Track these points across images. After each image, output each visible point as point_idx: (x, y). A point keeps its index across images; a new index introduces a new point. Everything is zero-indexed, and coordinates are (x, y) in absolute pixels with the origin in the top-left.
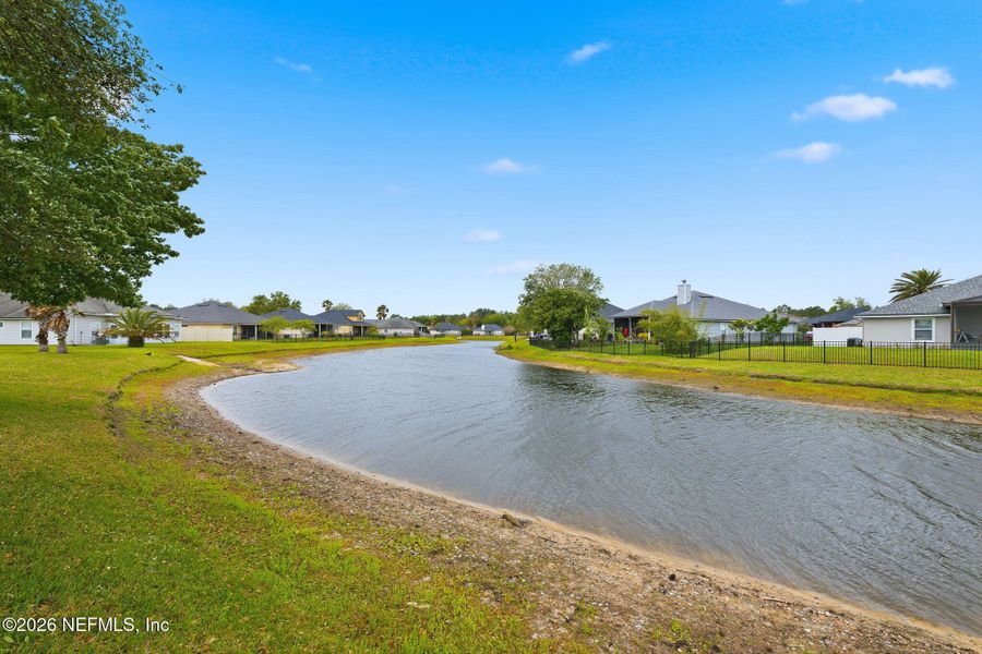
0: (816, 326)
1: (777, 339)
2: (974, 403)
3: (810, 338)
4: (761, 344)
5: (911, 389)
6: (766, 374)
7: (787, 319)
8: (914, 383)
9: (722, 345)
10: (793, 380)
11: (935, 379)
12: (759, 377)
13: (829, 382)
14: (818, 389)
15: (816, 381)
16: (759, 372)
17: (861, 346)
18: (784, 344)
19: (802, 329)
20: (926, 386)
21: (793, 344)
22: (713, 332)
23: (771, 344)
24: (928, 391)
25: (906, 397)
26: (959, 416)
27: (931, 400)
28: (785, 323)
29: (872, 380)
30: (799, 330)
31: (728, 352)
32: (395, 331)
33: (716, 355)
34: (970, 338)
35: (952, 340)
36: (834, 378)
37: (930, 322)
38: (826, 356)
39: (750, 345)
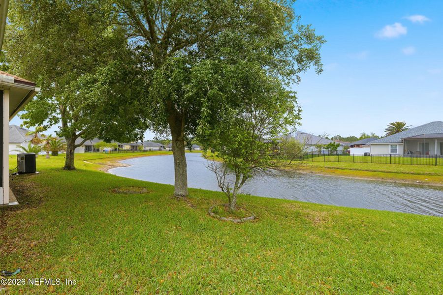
0: (352, 146)
1: (335, 153)
2: (405, 176)
3: (349, 152)
4: (329, 155)
5: (384, 172)
6: (331, 167)
7: (339, 144)
8: (386, 170)
9: (313, 155)
10: (342, 169)
11: (393, 168)
12: (329, 168)
13: (355, 170)
14: (352, 172)
15: (351, 169)
16: (328, 166)
17: (369, 155)
18: (338, 155)
19: (346, 148)
20: (390, 171)
21: (342, 155)
22: (309, 150)
23: (333, 155)
24: (390, 172)
25: (382, 175)
26: (399, 180)
27: (390, 175)
28: (338, 145)
29: (371, 169)
30: (344, 149)
31: (315, 158)
32: (150, 148)
33: (310, 159)
34: (411, 153)
35: (404, 154)
36: (357, 168)
37: (397, 146)
38: (355, 160)
39: (324, 155)
